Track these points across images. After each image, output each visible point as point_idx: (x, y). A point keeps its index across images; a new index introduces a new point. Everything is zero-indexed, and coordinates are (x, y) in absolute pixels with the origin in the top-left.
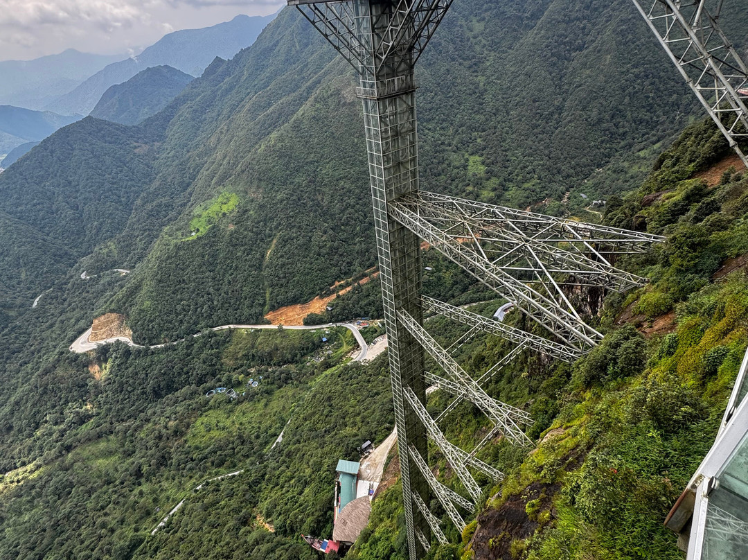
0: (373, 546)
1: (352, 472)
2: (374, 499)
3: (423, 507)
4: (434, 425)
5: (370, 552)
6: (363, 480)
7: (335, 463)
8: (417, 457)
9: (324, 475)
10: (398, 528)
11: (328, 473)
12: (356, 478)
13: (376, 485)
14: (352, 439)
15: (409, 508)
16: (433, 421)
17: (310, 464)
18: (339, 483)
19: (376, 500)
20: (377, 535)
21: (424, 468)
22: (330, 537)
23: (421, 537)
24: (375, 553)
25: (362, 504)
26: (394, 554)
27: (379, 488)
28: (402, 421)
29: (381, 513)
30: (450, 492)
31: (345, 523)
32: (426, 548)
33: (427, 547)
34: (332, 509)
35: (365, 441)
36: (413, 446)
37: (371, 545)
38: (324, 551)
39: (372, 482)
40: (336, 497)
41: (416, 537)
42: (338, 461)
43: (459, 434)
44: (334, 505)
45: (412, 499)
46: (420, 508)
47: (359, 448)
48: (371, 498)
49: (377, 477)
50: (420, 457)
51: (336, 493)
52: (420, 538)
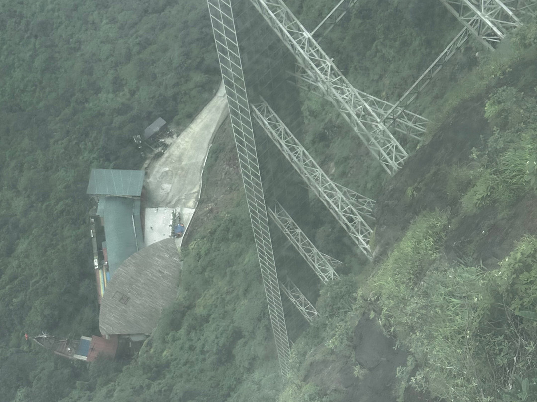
0: (193, 335)
1: (127, 193)
2: (185, 244)
3: (297, 237)
4: (310, 44)
5: (187, 346)
6: (157, 206)
7: (83, 179)
8: (275, 127)
9: (59, 207)
10: (246, 291)
11: (68, 201)
12: (138, 204)
13: (188, 213)
14: (118, 120)
15: (264, 243)
16: (307, 35)
17: (20, 187)
18: (98, 219)
19: (192, 245)
20: (200, 311)
21: (292, 149)
22: (94, 330)
23: (297, 297)
24: (199, 345)
25: (159, 257)
26: (241, 342)
27: (195, 219)
28: (232, 47)
29: (204, 269)
30: (358, 197)
31: (124, 299)
32: (307, 317)
33: (310, 314)
34: (91, 276)
35: (150, 119)
36: (265, 105)
37: (189, 333)
38: (84, 358)
39: (178, 210)
40: (96, 251)
41: (286, 299)
42: (88, 171)
43: (381, 77)
44: (94, 266)
45: (271, 222)
46: (292, 239)
47: (137, 139)
48: (179, 242)
49: (188, 198)
50: (282, 126)
51: (95, 241)
52: (293, 300)
